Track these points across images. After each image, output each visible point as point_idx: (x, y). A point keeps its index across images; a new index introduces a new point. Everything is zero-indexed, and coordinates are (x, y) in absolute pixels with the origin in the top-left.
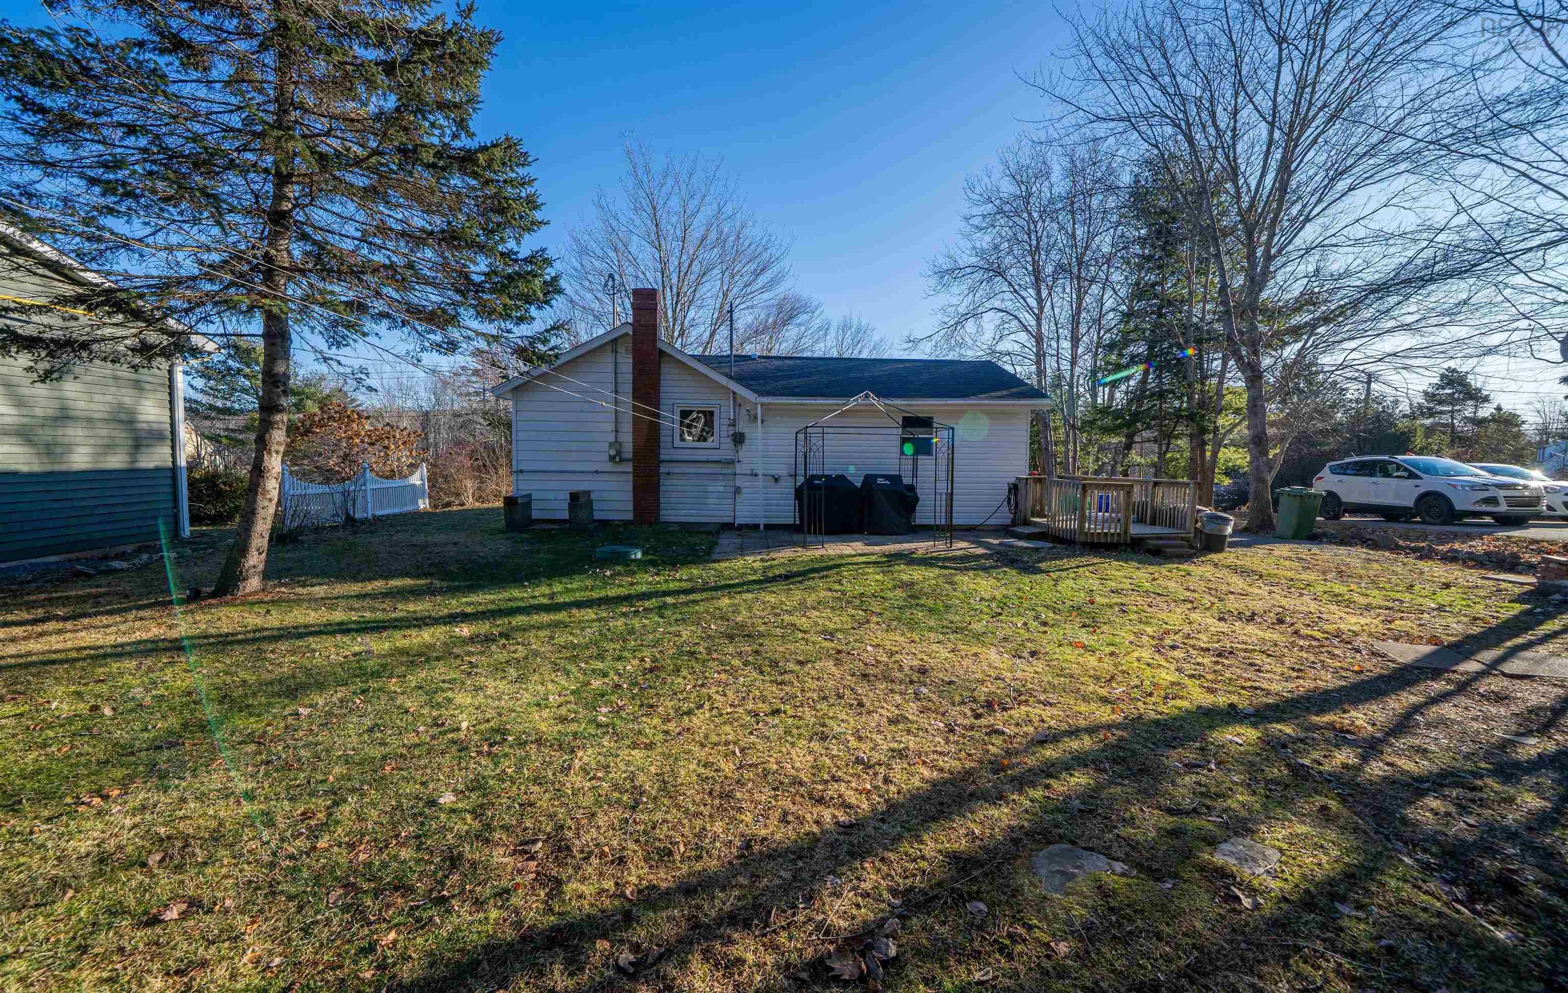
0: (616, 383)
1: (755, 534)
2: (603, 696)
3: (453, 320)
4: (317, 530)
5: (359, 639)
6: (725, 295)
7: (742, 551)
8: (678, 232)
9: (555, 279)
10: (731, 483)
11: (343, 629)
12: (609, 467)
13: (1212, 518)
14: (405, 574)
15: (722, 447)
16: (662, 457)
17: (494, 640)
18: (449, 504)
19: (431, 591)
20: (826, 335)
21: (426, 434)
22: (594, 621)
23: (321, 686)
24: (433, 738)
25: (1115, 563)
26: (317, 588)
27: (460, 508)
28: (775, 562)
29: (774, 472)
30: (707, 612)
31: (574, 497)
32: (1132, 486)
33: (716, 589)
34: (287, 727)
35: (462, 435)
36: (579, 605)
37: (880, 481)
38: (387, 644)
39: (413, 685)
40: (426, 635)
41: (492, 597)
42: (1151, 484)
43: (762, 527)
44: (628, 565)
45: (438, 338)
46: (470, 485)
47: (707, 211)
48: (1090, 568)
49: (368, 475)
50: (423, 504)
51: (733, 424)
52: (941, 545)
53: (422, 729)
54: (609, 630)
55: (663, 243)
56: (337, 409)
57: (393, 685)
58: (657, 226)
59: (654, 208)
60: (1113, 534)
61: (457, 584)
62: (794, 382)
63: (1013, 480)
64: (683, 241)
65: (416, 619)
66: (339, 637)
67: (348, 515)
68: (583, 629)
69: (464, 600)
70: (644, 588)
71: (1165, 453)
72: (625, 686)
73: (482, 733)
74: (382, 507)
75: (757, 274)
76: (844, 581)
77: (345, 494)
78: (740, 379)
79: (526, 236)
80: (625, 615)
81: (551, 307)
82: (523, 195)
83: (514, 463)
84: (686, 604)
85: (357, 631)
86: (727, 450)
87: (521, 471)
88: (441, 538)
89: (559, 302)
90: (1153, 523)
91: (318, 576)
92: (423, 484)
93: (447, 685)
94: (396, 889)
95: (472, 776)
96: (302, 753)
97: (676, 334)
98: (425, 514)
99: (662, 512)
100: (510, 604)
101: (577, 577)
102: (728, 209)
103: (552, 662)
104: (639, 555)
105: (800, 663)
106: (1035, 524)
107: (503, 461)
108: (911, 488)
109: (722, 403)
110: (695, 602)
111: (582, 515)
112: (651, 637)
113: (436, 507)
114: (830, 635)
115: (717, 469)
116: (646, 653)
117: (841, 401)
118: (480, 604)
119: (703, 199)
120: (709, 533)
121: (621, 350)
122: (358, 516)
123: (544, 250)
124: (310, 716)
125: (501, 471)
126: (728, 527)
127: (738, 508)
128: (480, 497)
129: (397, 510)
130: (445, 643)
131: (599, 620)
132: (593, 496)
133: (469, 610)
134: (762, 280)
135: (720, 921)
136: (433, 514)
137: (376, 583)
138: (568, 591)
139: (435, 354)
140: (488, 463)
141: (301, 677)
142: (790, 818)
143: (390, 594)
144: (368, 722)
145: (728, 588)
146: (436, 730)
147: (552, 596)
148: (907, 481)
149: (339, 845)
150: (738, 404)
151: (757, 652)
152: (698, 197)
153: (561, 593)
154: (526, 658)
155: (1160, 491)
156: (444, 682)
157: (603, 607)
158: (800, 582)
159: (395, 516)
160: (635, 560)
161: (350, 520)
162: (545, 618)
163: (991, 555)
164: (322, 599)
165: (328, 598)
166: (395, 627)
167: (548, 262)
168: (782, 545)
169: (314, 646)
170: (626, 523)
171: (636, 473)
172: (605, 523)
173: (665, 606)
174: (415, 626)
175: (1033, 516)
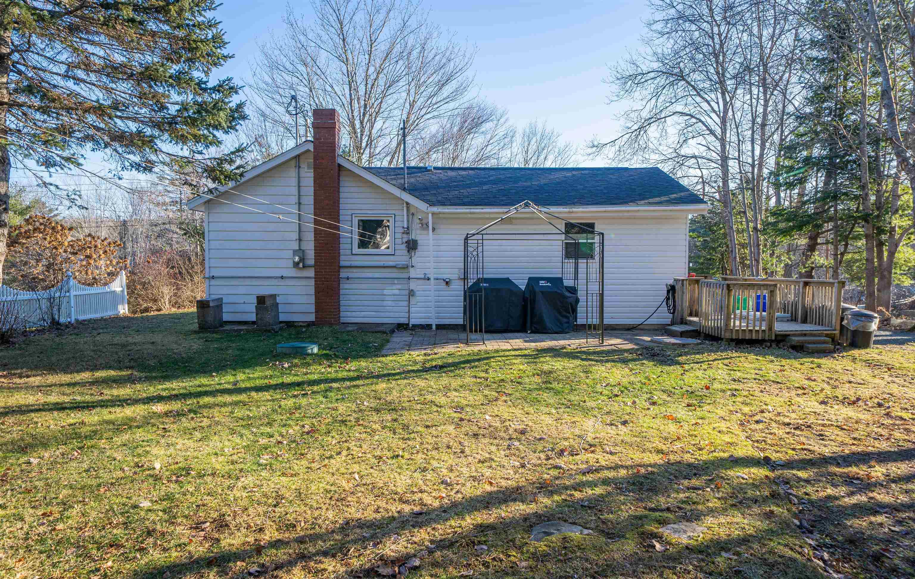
0: (299, 195)
1: (428, 333)
2: (266, 449)
3: (150, 142)
4: (25, 333)
5: (72, 415)
6: (412, 106)
7: (410, 347)
8: (365, 45)
9: (240, 106)
10: (406, 287)
11: (60, 407)
12: (293, 272)
13: (858, 315)
14: (110, 368)
15: (397, 253)
16: (342, 263)
17: (184, 415)
18: (146, 310)
19: (131, 380)
20: (511, 142)
21: (124, 243)
22: (268, 400)
23: (45, 445)
24: (135, 473)
25: (752, 357)
26: (32, 379)
27: (157, 313)
28: (436, 356)
29: (445, 276)
30: (364, 393)
31: (261, 300)
32: (775, 285)
33: (378, 377)
34: (22, 471)
35: (159, 244)
36: (258, 389)
37: (542, 283)
38: (96, 418)
39: (119, 444)
40: (128, 411)
41: (184, 384)
42: (801, 285)
43: (434, 327)
44: (305, 359)
45: (136, 158)
46: (167, 291)
47: (394, 24)
48: (726, 362)
49: (72, 282)
50: (123, 310)
51: (407, 231)
52: (593, 342)
53: (126, 468)
54: (280, 407)
55: (350, 57)
56: (41, 221)
57: (102, 443)
58: (344, 40)
59: (341, 24)
60: (757, 331)
61: (154, 374)
62: (465, 192)
63: (671, 282)
64: (370, 55)
65: (120, 401)
66: (55, 413)
67: (53, 319)
68: (258, 407)
69: (160, 387)
70: (316, 377)
71: (842, 254)
72: (285, 442)
73: (172, 471)
74: (84, 313)
75: (442, 85)
76: (490, 371)
77: (51, 299)
78: (413, 190)
79: (214, 69)
80: (295, 396)
81: (237, 131)
82: (210, 36)
83: (207, 269)
84: (349, 388)
85: (70, 408)
86: (401, 258)
87: (213, 277)
88: (138, 338)
89: (243, 127)
90: (804, 321)
91: (32, 369)
92: (123, 291)
93: (145, 443)
94: (111, 546)
95: (163, 493)
96: (37, 483)
97: (364, 145)
98: (125, 319)
99: (342, 314)
100: (199, 389)
101: (258, 368)
102: (413, 23)
103: (229, 429)
104: (316, 350)
105: (427, 427)
106: (691, 323)
107: (198, 268)
108: (573, 290)
109: (397, 213)
110: (357, 386)
111: (268, 317)
112: (313, 411)
113: (134, 312)
114: (459, 408)
115: (394, 274)
116: (307, 422)
117: (504, 209)
118: (174, 390)
119: (388, 13)
120: (384, 333)
121: (304, 166)
122: (62, 320)
123: (229, 80)
124: (39, 464)
125: (196, 279)
126: (402, 327)
127: (412, 309)
128: (176, 303)
129: (98, 316)
130: (144, 417)
131: (273, 400)
132: (278, 300)
133: (164, 394)
134: (447, 90)
135: (317, 553)
136: (133, 318)
137: (83, 374)
138: (249, 379)
139: (134, 172)
140: (184, 271)
141: (28, 440)
142: (381, 510)
143: (95, 382)
144: (85, 466)
145: (388, 376)
146: (137, 470)
147: (235, 384)
148: (568, 282)
149: (72, 528)
150: (411, 214)
151: (395, 420)
152: (383, 12)
153: (243, 381)
154: (210, 426)
155: (809, 290)
156: (143, 441)
157: (278, 391)
158: (451, 371)
159: (96, 321)
160: (312, 354)
161: (55, 324)
162: (228, 398)
163: (638, 350)
164: (38, 387)
165: (43, 386)
166: (102, 406)
167: (234, 90)
168: (447, 342)
169: (35, 420)
170: (310, 324)
171: (317, 278)
172: (290, 324)
173: (330, 389)
174: (119, 406)
175: (691, 315)
